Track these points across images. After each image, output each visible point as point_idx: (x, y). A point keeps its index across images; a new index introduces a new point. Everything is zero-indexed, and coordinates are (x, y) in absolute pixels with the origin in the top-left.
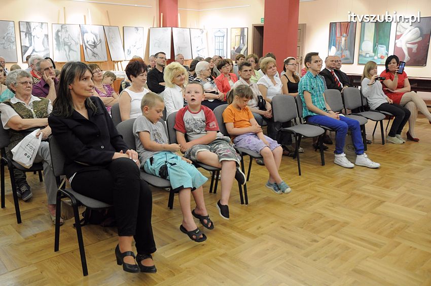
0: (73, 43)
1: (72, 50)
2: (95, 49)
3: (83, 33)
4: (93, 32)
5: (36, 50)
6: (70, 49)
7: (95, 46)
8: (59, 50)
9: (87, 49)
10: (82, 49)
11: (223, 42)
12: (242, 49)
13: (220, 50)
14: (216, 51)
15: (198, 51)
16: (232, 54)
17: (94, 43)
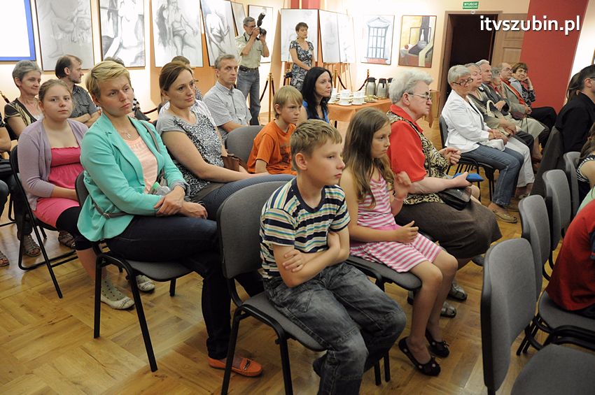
1: (187, 44)
2: (222, 43)
3: (205, 14)
5: (124, 45)
6: (184, 43)
7: (222, 39)
9: (212, 43)
11: (385, 37)
12: (422, 49)
13: (378, 50)
14: (370, 50)
15: (345, 49)
16: (402, 56)
17: (221, 32)
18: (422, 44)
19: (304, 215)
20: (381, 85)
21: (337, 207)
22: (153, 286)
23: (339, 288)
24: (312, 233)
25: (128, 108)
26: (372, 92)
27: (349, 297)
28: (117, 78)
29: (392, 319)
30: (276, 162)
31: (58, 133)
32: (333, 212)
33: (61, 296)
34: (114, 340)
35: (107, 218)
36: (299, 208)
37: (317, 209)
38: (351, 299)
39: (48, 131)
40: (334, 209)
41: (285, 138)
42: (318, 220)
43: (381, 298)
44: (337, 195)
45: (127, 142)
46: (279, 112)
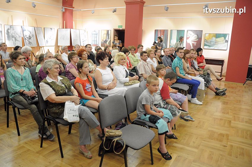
0: (18, 36)
1: (17, 40)
2: (30, 40)
3: (23, 31)
4: (29, 31)
6: (16, 40)
7: (30, 38)
8: (9, 40)
9: (26, 40)
10: (23, 40)
11: (97, 37)
12: (107, 41)
13: (95, 42)
15: (83, 41)
16: (102, 43)
17: (30, 36)
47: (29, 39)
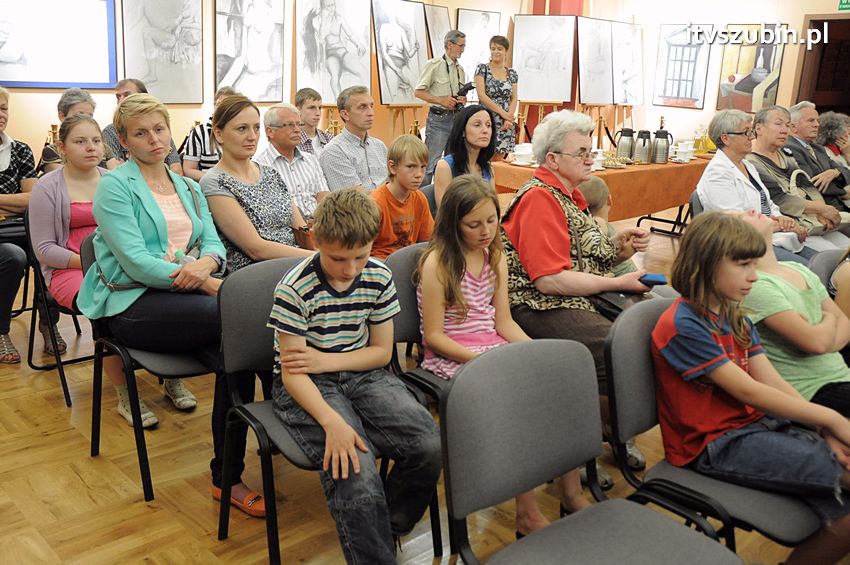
0: (352, 49)
1: (347, 69)
2: (405, 69)
3: (378, 23)
4: (400, 23)
5: (250, 68)
6: (343, 67)
7: (405, 62)
8: (313, 71)
9: (388, 68)
11: (695, 62)
12: (759, 83)
13: (683, 83)
14: (669, 83)
15: (625, 82)
16: (724, 94)
17: (403, 51)
18: (760, 74)
19: (324, 298)
20: (641, 141)
21: (377, 292)
22: (193, 403)
23: (358, 398)
24: (338, 324)
25: (159, 153)
26: (627, 153)
27: (368, 410)
28: (146, 115)
29: (418, 444)
30: (386, 243)
31: (83, 184)
32: (370, 300)
33: (69, 404)
34: (115, 462)
35: (112, 290)
36: (317, 289)
37: (346, 294)
38: (370, 412)
39: (69, 181)
40: (373, 296)
41: (401, 210)
42: (347, 307)
43: (411, 417)
44: (378, 277)
45: (155, 195)
46: (393, 173)
47: (400, 63)
